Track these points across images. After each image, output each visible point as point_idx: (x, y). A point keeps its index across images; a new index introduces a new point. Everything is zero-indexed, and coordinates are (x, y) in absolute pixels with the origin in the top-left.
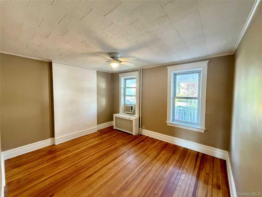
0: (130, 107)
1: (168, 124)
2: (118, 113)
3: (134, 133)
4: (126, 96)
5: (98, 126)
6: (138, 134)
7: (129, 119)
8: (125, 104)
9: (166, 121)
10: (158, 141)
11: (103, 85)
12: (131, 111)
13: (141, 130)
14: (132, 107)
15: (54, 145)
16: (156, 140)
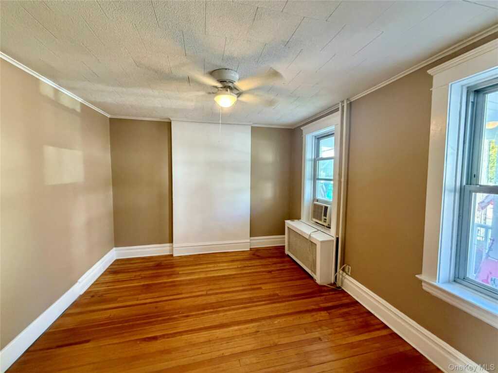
0: (322, 207)
1: (425, 287)
2: (299, 218)
3: (320, 278)
4: (318, 179)
5: (251, 240)
6: (331, 284)
7: (307, 237)
8: (315, 199)
9: (420, 273)
10: (384, 332)
11: (269, 155)
12: (323, 217)
13: (342, 276)
14: (326, 208)
15: (172, 255)
16: (378, 324)
